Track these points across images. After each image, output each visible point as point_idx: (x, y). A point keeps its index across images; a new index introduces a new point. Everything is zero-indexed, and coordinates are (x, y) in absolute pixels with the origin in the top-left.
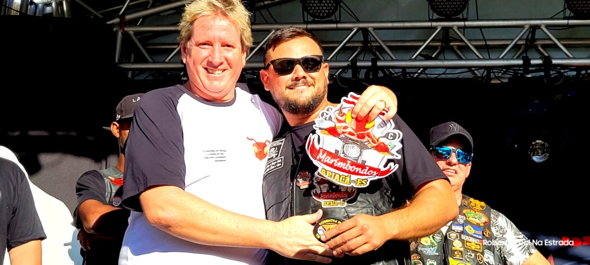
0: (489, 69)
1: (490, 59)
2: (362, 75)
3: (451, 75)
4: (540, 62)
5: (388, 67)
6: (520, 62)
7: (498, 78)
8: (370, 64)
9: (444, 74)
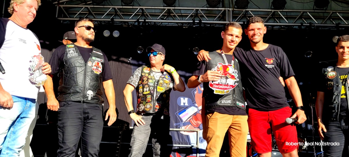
0: (182, 23)
1: (183, 20)
2: (141, 24)
3: (170, 25)
4: (198, 21)
5: (150, 22)
6: (192, 21)
7: (185, 26)
8: (143, 20)
9: (168, 24)
